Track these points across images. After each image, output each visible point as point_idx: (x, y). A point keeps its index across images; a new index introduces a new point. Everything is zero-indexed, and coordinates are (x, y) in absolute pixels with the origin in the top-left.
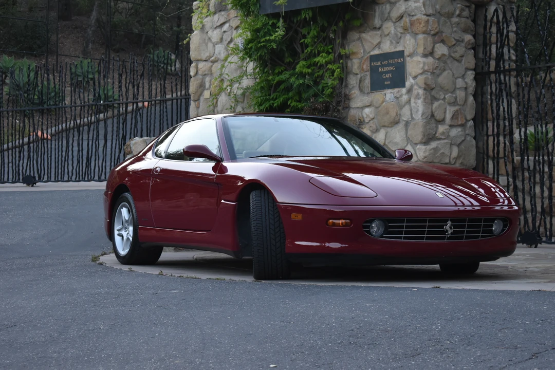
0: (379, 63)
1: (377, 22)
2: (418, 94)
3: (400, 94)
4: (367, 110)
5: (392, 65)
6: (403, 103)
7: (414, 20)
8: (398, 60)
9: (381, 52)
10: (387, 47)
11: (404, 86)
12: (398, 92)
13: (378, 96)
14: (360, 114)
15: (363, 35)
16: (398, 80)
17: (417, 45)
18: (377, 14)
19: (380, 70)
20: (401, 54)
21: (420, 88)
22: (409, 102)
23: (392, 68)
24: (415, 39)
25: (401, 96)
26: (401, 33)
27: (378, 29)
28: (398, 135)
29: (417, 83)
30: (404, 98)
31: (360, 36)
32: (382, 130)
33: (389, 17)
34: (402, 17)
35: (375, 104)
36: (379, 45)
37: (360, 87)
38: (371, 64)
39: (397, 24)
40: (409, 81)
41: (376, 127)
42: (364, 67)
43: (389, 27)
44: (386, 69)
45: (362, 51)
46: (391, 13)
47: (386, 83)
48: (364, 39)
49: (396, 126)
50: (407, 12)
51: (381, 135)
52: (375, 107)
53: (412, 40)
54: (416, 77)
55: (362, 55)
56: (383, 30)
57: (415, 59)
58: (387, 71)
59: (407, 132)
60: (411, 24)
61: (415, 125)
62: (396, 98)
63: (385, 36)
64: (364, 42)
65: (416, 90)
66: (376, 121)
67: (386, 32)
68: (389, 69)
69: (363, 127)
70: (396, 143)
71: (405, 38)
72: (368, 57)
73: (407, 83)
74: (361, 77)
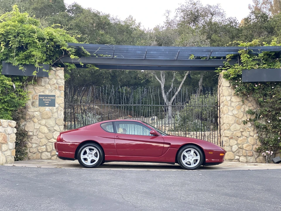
0: (44, 98)
1: (43, 84)
2: (61, 110)
3: (53, 109)
4: (37, 113)
5: (50, 99)
6: (54, 112)
7: (61, 86)
8: (53, 98)
9: (44, 94)
10: (47, 93)
11: (55, 106)
12: (52, 108)
13: (42, 108)
14: (32, 114)
15: (35, 87)
16: (52, 103)
17: (61, 94)
18: (43, 81)
19: (44, 100)
20: (54, 96)
21: (62, 108)
22: (57, 112)
23: (49, 100)
24: (60, 92)
26: (54, 89)
27: (43, 86)
28: (51, 122)
29: (60, 106)
30: (55, 110)
31: (34, 87)
32: (44, 120)
33: (48, 83)
34: (54, 84)
35: (41, 111)
36: (43, 92)
37: (32, 105)
38: (39, 97)
39: (52, 86)
40: (57, 105)
41: (40, 119)
42: (36, 98)
43: (48, 86)
44: (47, 100)
45: (34, 92)
46: (49, 82)
47: (46, 105)
48: (36, 89)
49: (50, 119)
50: (57, 83)
51: (43, 122)
52: (40, 112)
53: (59, 92)
54: (60, 104)
55: (34, 94)
56: (46, 87)
57: (60, 98)
58: (47, 101)
59: (56, 121)
60: (59, 87)
61: (59, 119)
62: (51, 110)
63: (46, 89)
64: (35, 90)
65: (60, 108)
66: (40, 117)
67: (47, 88)
68: (48, 100)
69: (34, 118)
70: (51, 125)
71: (55, 91)
72: (37, 95)
73: (56, 106)
74: (34, 101)
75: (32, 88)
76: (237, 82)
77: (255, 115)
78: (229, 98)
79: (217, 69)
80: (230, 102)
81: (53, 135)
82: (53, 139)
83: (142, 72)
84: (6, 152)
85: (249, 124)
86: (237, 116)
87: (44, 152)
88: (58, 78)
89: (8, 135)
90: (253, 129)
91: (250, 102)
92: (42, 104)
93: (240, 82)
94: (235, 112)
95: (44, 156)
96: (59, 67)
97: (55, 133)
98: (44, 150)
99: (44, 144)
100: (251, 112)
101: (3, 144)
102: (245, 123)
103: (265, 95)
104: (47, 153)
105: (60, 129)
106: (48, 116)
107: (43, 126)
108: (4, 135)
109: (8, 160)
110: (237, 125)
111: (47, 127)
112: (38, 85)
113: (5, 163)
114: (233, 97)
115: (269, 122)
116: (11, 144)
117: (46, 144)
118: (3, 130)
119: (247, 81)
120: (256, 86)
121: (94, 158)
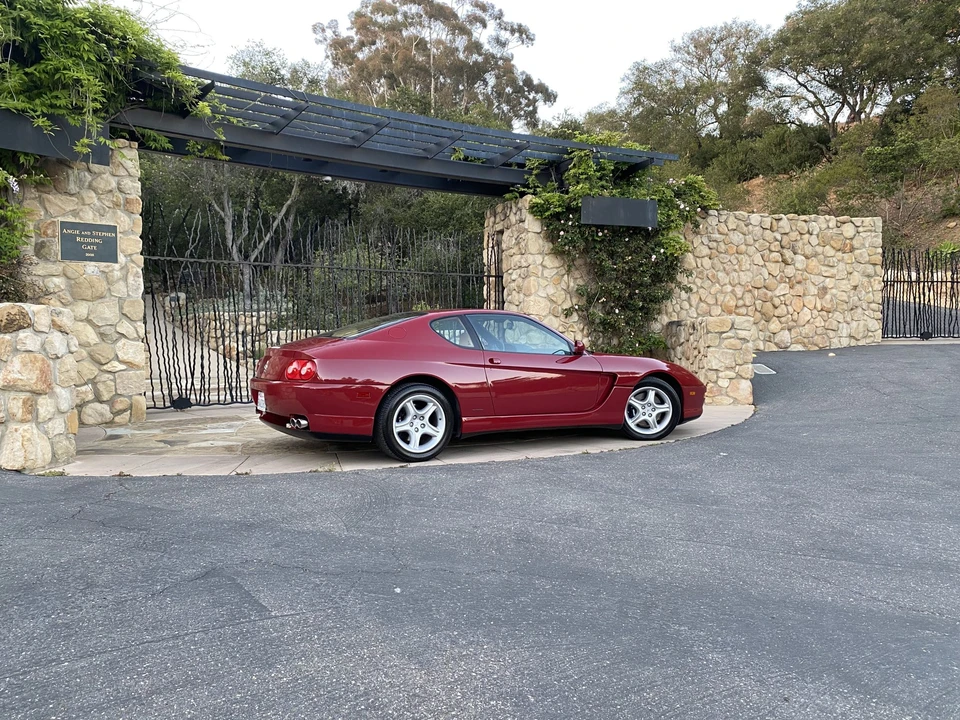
0: (78, 232)
1: (73, 187)
2: (137, 272)
3: (110, 268)
4: (56, 280)
5: (98, 237)
6: (115, 279)
7: (131, 200)
8: (109, 235)
9: (77, 221)
10: (89, 217)
11: (116, 261)
12: (107, 266)
13: (74, 267)
14: (41, 283)
15: (44, 195)
16: (107, 252)
17: (133, 223)
18: (72, 178)
19: (78, 239)
20: (113, 229)
21: (139, 266)
22: (125, 279)
23: (97, 241)
24: (130, 217)
25: (112, 271)
26: (109, 207)
27: (72, 195)
28: (108, 312)
29: (133, 261)
30: (117, 274)
31: (40, 196)
32: (80, 302)
33: (90, 187)
34: (111, 191)
35: (69, 274)
36: (75, 213)
37: (38, 253)
38: (62, 230)
39: (102, 196)
40: (121, 258)
41: (70, 298)
42: (49, 232)
43: (91, 197)
44: (89, 240)
45: (42, 213)
46: (94, 184)
47: (87, 255)
48: (49, 201)
49: (100, 301)
50: (119, 188)
51: (82, 309)
52: (68, 278)
53: (126, 218)
54: (130, 255)
55: (42, 217)
56: (83, 199)
57: (132, 237)
58: (90, 243)
59: (121, 308)
60: (127, 202)
61: (134, 302)
62: (103, 272)
63: (84, 204)
64: (47, 205)
65: (133, 267)
66: (68, 294)
67: (87, 201)
68: (93, 240)
69: (49, 297)
70: (105, 319)
71: (115, 213)
72: (54, 222)
73: (119, 259)
74: (43, 242)
75: (33, 199)
76: (564, 225)
77: (585, 298)
78: (539, 259)
79: (512, 191)
80: (540, 268)
81: (114, 350)
82: (116, 363)
83: (327, 181)
84: (50, 424)
85: (575, 317)
86: (554, 299)
87: (88, 402)
88: (122, 172)
89: (51, 362)
90: (582, 326)
91: (577, 269)
92: (73, 251)
93: (570, 223)
94: (551, 290)
95: (90, 416)
96: (124, 138)
97: (120, 344)
98: (91, 396)
99: (89, 380)
100: (580, 293)
101: (40, 394)
102: (568, 313)
103: (612, 255)
104: (97, 406)
105: (137, 332)
106: (97, 291)
107: (81, 323)
108: (43, 360)
109: (60, 452)
110: (553, 318)
111: (95, 326)
112: (54, 191)
113: (51, 462)
114: (546, 258)
115: (617, 311)
116: (63, 392)
117: (95, 378)
118: (39, 343)
119: (590, 222)
120: (600, 234)
121: (429, 429)
